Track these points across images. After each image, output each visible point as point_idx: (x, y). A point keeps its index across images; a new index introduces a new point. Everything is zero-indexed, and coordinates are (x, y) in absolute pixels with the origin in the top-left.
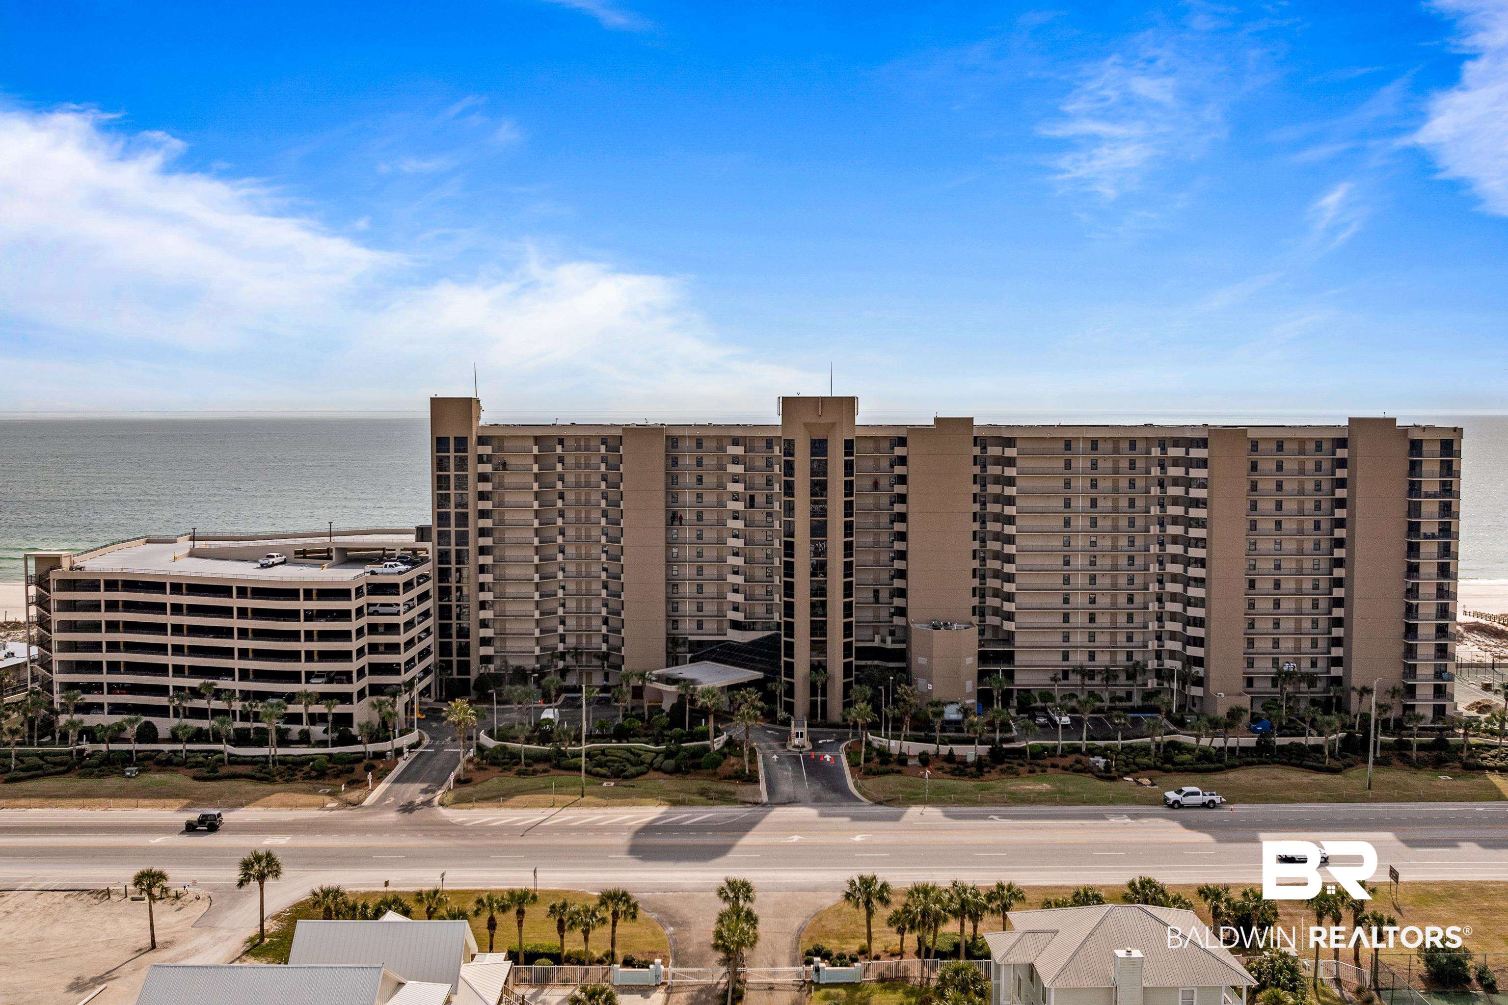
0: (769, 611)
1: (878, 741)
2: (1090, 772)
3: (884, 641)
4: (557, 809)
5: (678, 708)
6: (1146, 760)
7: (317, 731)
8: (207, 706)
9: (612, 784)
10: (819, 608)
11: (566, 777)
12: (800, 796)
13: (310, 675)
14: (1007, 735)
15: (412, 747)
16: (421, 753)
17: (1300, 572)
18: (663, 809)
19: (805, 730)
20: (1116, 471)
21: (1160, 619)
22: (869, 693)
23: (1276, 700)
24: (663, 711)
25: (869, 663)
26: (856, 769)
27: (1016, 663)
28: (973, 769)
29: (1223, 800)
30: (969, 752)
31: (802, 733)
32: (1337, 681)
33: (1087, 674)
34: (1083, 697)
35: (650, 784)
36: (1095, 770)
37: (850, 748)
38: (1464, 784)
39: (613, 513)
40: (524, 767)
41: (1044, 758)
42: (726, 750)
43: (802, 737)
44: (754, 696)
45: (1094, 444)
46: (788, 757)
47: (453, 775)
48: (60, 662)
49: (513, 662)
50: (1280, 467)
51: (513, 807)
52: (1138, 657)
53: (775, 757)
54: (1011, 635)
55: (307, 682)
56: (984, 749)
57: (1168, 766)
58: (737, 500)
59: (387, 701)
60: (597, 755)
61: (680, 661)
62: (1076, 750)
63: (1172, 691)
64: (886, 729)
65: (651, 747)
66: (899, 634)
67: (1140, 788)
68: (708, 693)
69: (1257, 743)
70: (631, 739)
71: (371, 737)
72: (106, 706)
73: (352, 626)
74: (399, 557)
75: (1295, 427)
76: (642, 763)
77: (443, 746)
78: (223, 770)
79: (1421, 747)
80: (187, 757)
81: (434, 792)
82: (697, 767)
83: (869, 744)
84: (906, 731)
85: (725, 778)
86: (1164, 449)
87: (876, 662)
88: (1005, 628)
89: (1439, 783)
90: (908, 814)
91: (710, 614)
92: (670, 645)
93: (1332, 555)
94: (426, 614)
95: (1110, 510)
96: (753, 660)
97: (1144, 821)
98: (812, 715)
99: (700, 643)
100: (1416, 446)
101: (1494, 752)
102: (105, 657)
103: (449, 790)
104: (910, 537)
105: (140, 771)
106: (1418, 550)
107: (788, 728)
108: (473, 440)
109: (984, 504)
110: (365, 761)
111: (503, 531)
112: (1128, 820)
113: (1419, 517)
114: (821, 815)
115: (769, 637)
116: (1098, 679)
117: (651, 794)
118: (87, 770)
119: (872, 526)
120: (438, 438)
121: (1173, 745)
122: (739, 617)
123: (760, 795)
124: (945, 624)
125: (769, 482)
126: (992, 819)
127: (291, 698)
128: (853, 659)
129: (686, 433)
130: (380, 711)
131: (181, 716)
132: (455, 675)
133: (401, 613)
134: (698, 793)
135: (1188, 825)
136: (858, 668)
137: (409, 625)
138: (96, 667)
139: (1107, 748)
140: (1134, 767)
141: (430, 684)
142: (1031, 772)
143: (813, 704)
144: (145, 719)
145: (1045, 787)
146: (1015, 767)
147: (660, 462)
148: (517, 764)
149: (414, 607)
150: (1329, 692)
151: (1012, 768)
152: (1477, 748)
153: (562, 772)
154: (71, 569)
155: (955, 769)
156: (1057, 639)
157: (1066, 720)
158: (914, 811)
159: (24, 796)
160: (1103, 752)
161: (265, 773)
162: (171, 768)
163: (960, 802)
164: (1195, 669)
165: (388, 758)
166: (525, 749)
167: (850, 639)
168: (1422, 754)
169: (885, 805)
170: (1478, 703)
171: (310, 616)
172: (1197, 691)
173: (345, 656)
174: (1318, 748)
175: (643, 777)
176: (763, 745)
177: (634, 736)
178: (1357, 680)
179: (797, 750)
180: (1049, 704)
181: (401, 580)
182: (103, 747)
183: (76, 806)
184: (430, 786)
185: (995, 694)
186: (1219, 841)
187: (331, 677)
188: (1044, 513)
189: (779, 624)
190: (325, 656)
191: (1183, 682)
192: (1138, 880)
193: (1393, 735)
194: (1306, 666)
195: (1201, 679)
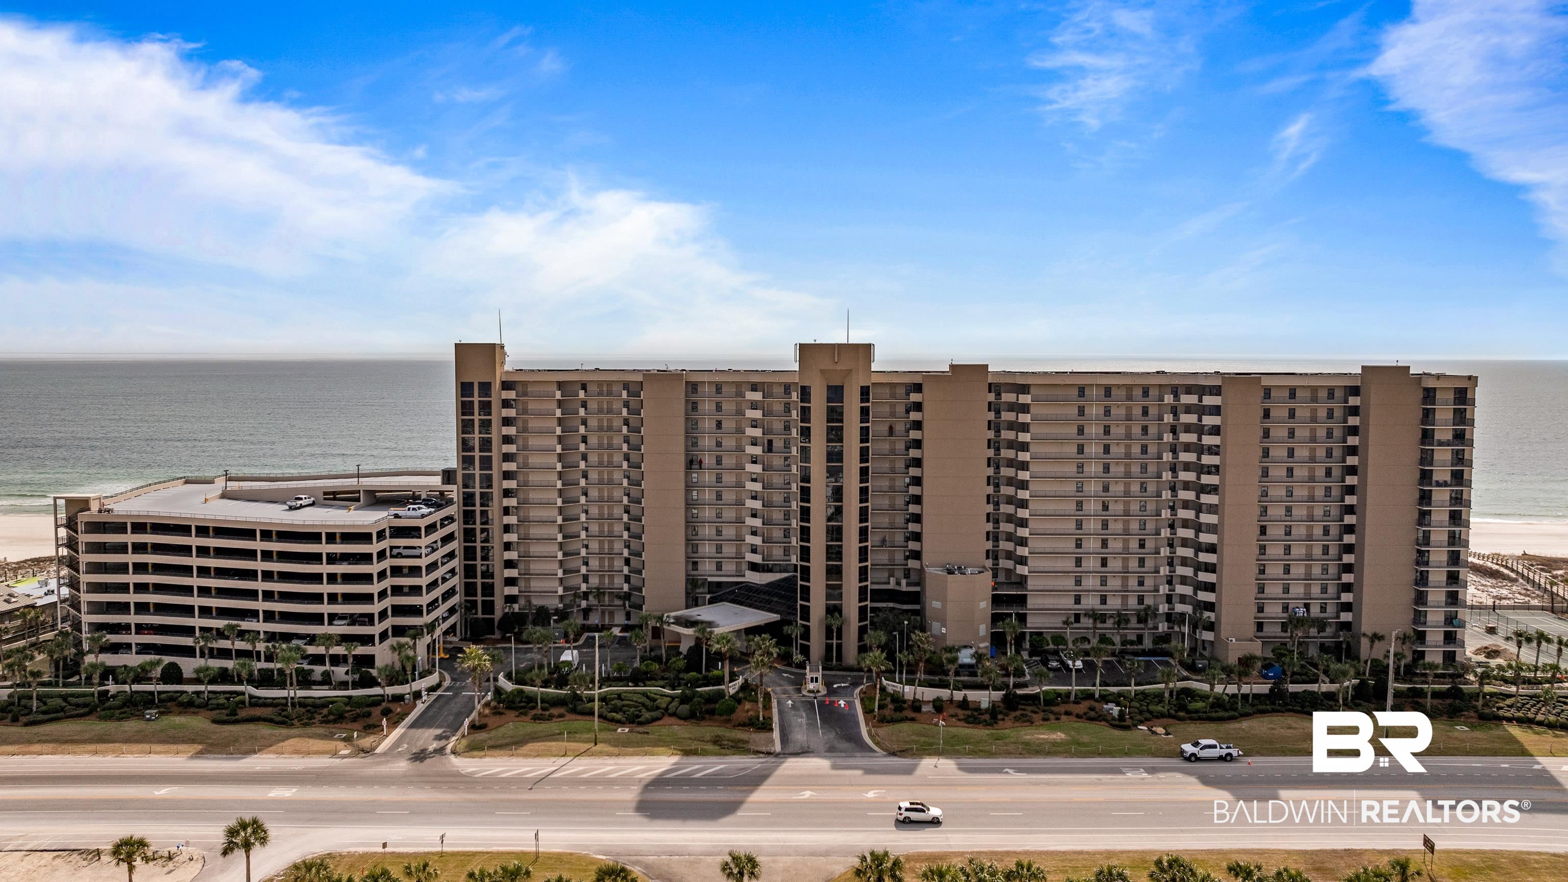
0: (787, 552)
1: (892, 686)
2: (1104, 720)
3: (898, 583)
4: (569, 759)
5: (696, 650)
6: (1159, 708)
7: (340, 672)
8: (231, 647)
9: (627, 730)
10: (834, 553)
11: (580, 723)
12: (813, 746)
13: (333, 617)
14: (1021, 680)
15: (431, 689)
16: (440, 696)
17: (1311, 518)
18: (675, 759)
19: (819, 675)
20: (1129, 418)
21: (1171, 564)
22: (884, 639)
23: (1285, 644)
24: (681, 653)
25: (884, 605)
26: (869, 716)
27: (1028, 607)
28: (987, 717)
29: (1240, 753)
30: (984, 698)
31: (817, 678)
32: (1346, 626)
33: (1098, 617)
34: (1094, 642)
35: (664, 731)
36: (1109, 718)
37: (865, 693)
38: (1481, 735)
39: (634, 456)
40: (540, 712)
41: (1058, 705)
42: (741, 695)
43: (817, 681)
44: (768, 642)
45: (1108, 391)
46: (802, 702)
47: (467, 722)
48: (89, 603)
49: (537, 602)
50: (1292, 414)
51: (525, 756)
52: (1148, 601)
53: (790, 702)
54: (1023, 580)
55: (330, 623)
56: (997, 695)
57: (1181, 714)
58: (756, 445)
59: (407, 644)
60: (613, 699)
61: (700, 601)
62: (1090, 696)
63: (1183, 634)
64: (901, 673)
65: (667, 691)
66: (914, 577)
67: (1154, 737)
68: (723, 638)
69: (1271, 690)
70: (648, 683)
71: (391, 679)
72: (134, 646)
73: (374, 568)
74: (424, 500)
75: (1306, 374)
76: (658, 707)
77: (463, 688)
78: (242, 714)
79: (1436, 694)
80: (209, 699)
81: (447, 738)
82: (712, 712)
83: (883, 689)
84: (921, 675)
85: (739, 725)
86: (1176, 396)
87: (891, 605)
88: (1018, 572)
89: (1456, 734)
90: (921, 766)
91: (729, 555)
92: (690, 587)
93: (1343, 501)
94: (451, 555)
95: (1123, 456)
96: (769, 602)
97: (1162, 775)
98: (827, 658)
99: (719, 584)
100: (1429, 395)
101: (1509, 701)
102: (132, 598)
103: (463, 736)
104: (925, 482)
105: (161, 713)
106: (1430, 498)
107: (802, 671)
108: (497, 385)
109: (998, 449)
110: (384, 704)
111: (527, 474)
112: (1145, 775)
113: (1431, 464)
114: (834, 767)
115: (785, 579)
116: (1110, 623)
117: (665, 742)
118: (108, 712)
119: (887, 471)
120: (462, 384)
121: (1187, 692)
122: (757, 559)
123: (774, 745)
124: (959, 568)
125: (787, 428)
126: (1007, 772)
127: (312, 639)
128: (868, 603)
129: (706, 378)
130: (399, 654)
131: (207, 656)
132: (480, 615)
133: (423, 555)
134: (711, 741)
135: (1206, 781)
136: (873, 610)
137: (432, 567)
138: (123, 608)
139: (1120, 694)
140: (1148, 715)
141: (455, 624)
142: (1045, 720)
143: (829, 648)
144: (167, 659)
145: (1059, 736)
146: (1030, 714)
147: (680, 408)
148: (534, 708)
149: (437, 549)
150: (1339, 637)
151: (1026, 715)
152: (1491, 697)
153: (579, 717)
154: (100, 511)
155: (969, 716)
156: (1070, 583)
157: (1079, 664)
158: (928, 763)
159: (39, 742)
160: (1116, 699)
161: (284, 716)
162: (192, 710)
163: (974, 753)
164: (1206, 614)
165: (407, 701)
166: (542, 693)
167: (865, 584)
168: (1436, 702)
169: (899, 756)
170: (1486, 648)
171: (333, 559)
172: (1208, 636)
173: (367, 598)
175: (657, 723)
176: (778, 689)
177: (651, 679)
178: (1367, 627)
179: (811, 695)
180: (1061, 647)
181: (423, 523)
182: (126, 688)
183: (89, 752)
184: (444, 732)
185: (1009, 638)
186: (1237, 799)
187: (354, 620)
188: (1057, 459)
189: (796, 566)
190: (349, 598)
191: (1194, 626)
192: (1165, 858)
193: (1405, 681)
194: (1315, 611)
195: (1212, 624)
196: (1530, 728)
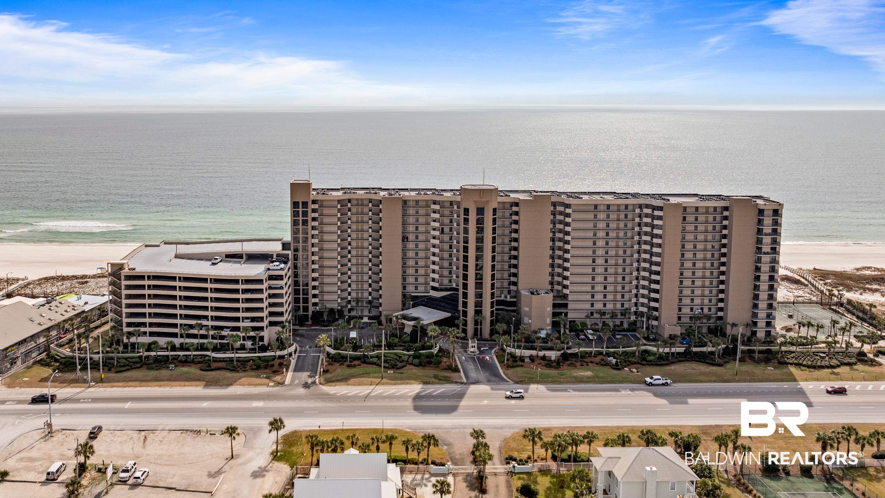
0: (450, 281)
1: (510, 349)
2: (608, 365)
3: (506, 297)
4: (374, 386)
5: (414, 332)
6: (633, 360)
7: (248, 345)
8: (197, 333)
9: (393, 372)
11: (369, 368)
12: (480, 379)
13: (244, 318)
14: (569, 345)
16: (299, 355)
17: (704, 268)
18: (420, 386)
19: (475, 344)
20: (618, 220)
21: (637, 288)
23: (691, 327)
24: (407, 334)
26: (502, 364)
27: (569, 308)
28: (555, 364)
29: (671, 381)
30: (553, 355)
32: (720, 318)
33: (602, 313)
34: (601, 325)
35: (410, 372)
36: (611, 364)
37: (497, 353)
38: (778, 372)
39: (375, 235)
40: (349, 363)
41: (586, 358)
42: (440, 354)
43: (474, 347)
45: (609, 207)
46: (469, 357)
48: (126, 313)
49: (329, 306)
50: (696, 220)
51: (354, 385)
52: (626, 306)
53: (463, 358)
54: (566, 295)
55: (243, 322)
56: (559, 353)
57: (644, 362)
58: (435, 230)
62: (601, 353)
63: (643, 321)
65: (405, 352)
66: (514, 294)
67: (632, 374)
68: (428, 325)
69: (685, 351)
70: (395, 348)
71: (275, 348)
72: (149, 333)
73: (263, 295)
76: (403, 361)
77: (309, 352)
78: (213, 366)
79: (760, 352)
80: (193, 359)
81: (314, 376)
82: (430, 363)
84: (523, 344)
85: (444, 369)
86: (641, 210)
87: (504, 307)
88: (564, 292)
89: (767, 372)
90: (531, 388)
91: (421, 283)
92: (403, 298)
93: (720, 260)
95: (615, 237)
96: (444, 307)
97: (637, 392)
98: (476, 335)
99: (417, 297)
100: (761, 213)
101: (792, 355)
102: (147, 310)
103: (321, 375)
105: (175, 366)
106: (761, 260)
107: (466, 342)
108: (310, 203)
109: (555, 233)
110: (277, 360)
111: (322, 244)
112: (630, 392)
113: (761, 244)
114: (492, 389)
115: (450, 294)
116: (608, 316)
117: (412, 377)
118: (150, 366)
120: (294, 202)
121: (646, 351)
122: (436, 285)
123: (463, 379)
124: (537, 291)
125: (451, 222)
126: (569, 391)
127: (235, 329)
128: (495, 307)
131: (184, 337)
132: (301, 313)
134: (433, 377)
135: (656, 395)
138: (143, 315)
139: (615, 353)
140: (629, 363)
142: (582, 365)
143: (476, 330)
144: (167, 339)
145: (589, 373)
146: (575, 363)
147: (400, 213)
148: (346, 361)
150: (717, 324)
151: (573, 363)
152: (785, 353)
153: (367, 365)
154: (130, 270)
155: (547, 364)
156: (589, 297)
158: (533, 387)
160: (613, 355)
162: (188, 364)
163: (553, 382)
164: (654, 313)
165: (286, 359)
166: (348, 354)
167: (493, 300)
168: (760, 356)
170: (786, 327)
172: (655, 323)
173: (260, 309)
174: (712, 353)
175: (405, 368)
176: (456, 351)
177: (396, 346)
178: (730, 319)
179: (473, 354)
180: (585, 328)
182: (153, 354)
184: (311, 373)
185: (560, 324)
186: (671, 403)
187: (253, 319)
188: (584, 239)
190: (251, 310)
191: (648, 319)
192: (645, 430)
193: (747, 345)
194: (706, 311)
195: (657, 317)
196: (800, 368)
